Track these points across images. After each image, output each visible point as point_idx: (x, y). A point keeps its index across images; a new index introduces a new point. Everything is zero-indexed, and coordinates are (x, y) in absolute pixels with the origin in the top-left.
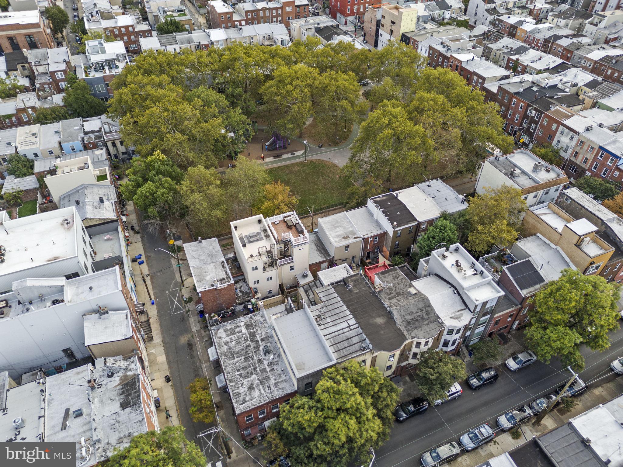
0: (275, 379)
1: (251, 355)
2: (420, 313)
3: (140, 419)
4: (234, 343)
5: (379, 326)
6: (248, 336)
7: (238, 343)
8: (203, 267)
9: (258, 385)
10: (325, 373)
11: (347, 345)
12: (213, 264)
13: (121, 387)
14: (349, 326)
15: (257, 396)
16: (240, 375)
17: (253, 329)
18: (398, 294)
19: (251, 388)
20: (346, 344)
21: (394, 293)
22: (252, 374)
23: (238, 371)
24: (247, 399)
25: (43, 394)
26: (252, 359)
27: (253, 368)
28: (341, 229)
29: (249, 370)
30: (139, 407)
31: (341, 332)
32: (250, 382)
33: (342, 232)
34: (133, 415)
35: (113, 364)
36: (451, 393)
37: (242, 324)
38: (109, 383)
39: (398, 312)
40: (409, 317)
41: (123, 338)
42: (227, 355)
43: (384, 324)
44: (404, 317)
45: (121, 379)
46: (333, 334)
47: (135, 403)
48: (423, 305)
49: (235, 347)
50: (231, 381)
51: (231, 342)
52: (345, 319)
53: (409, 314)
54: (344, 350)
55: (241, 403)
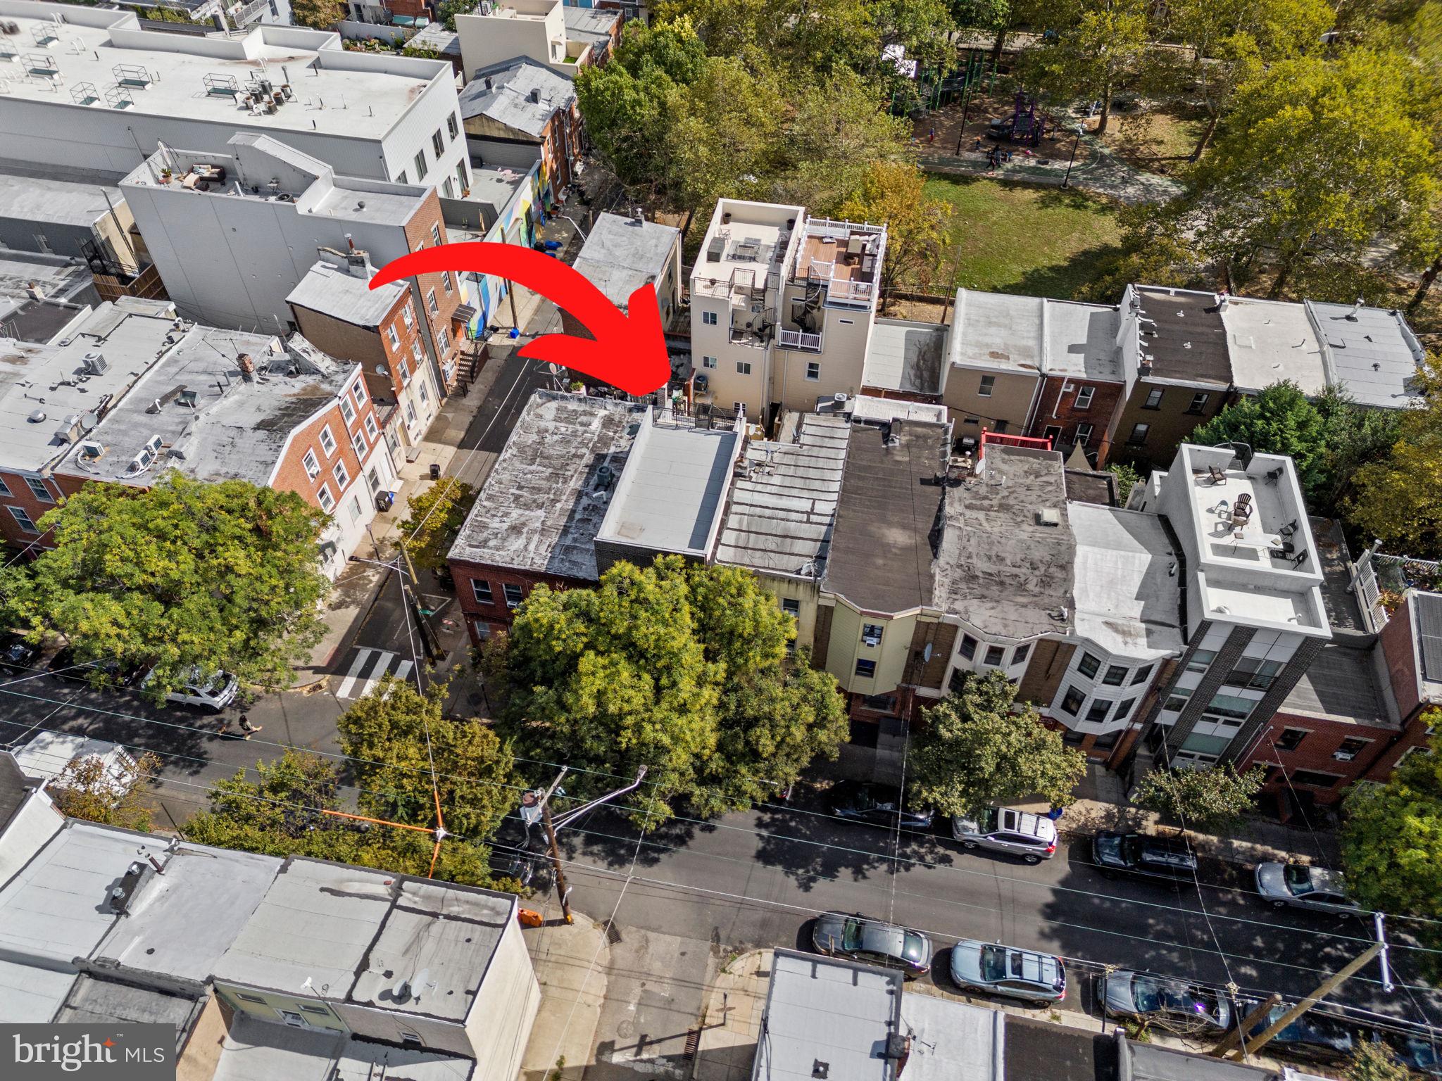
0: (575, 540)
1: (569, 473)
2: (1024, 570)
3: (269, 460)
4: (556, 438)
5: (886, 548)
6: (596, 439)
7: (565, 441)
8: (604, 268)
9: (534, 531)
10: (659, 560)
11: (773, 547)
12: (630, 272)
13: (294, 399)
14: (812, 512)
15: (513, 548)
16: (517, 498)
17: (615, 432)
18: (1004, 507)
19: (516, 529)
20: (771, 543)
21: (995, 502)
22: (540, 506)
23: (520, 488)
24: (491, 543)
25: (168, 346)
26: (565, 482)
27: (552, 497)
28: (1003, 332)
29: (542, 497)
30: (281, 438)
31: (781, 514)
32: (523, 519)
33: (998, 341)
34: (264, 447)
35: (304, 351)
36: (1015, 832)
37: (602, 413)
38: (282, 385)
39: (960, 538)
40: (981, 565)
41: (361, 323)
42: (525, 452)
43: (901, 549)
44: (969, 557)
45: (304, 389)
46: (758, 511)
47: (280, 430)
48: (1048, 558)
49: (553, 445)
50: (490, 498)
51: (554, 433)
52: (815, 495)
53: (989, 558)
54: (758, 554)
55: (474, 543)
